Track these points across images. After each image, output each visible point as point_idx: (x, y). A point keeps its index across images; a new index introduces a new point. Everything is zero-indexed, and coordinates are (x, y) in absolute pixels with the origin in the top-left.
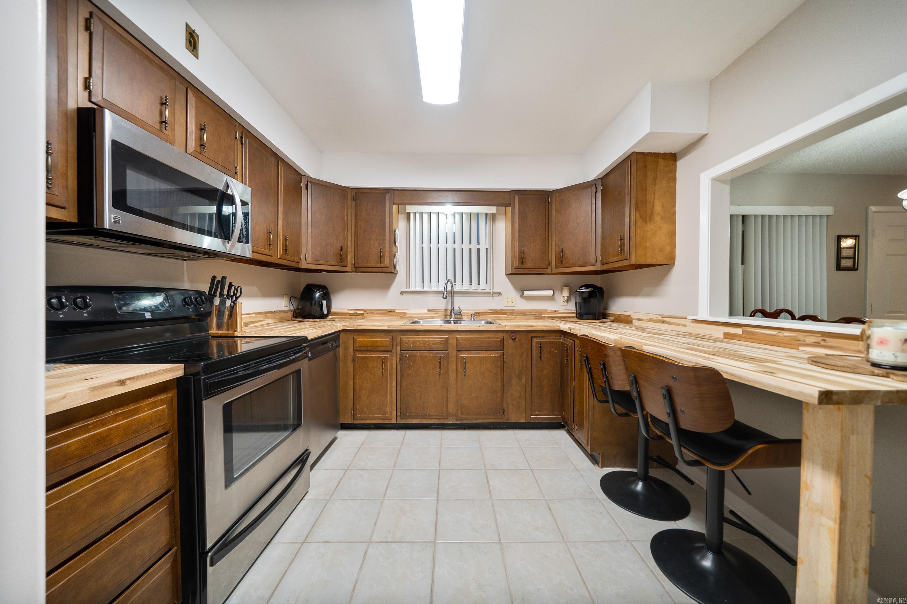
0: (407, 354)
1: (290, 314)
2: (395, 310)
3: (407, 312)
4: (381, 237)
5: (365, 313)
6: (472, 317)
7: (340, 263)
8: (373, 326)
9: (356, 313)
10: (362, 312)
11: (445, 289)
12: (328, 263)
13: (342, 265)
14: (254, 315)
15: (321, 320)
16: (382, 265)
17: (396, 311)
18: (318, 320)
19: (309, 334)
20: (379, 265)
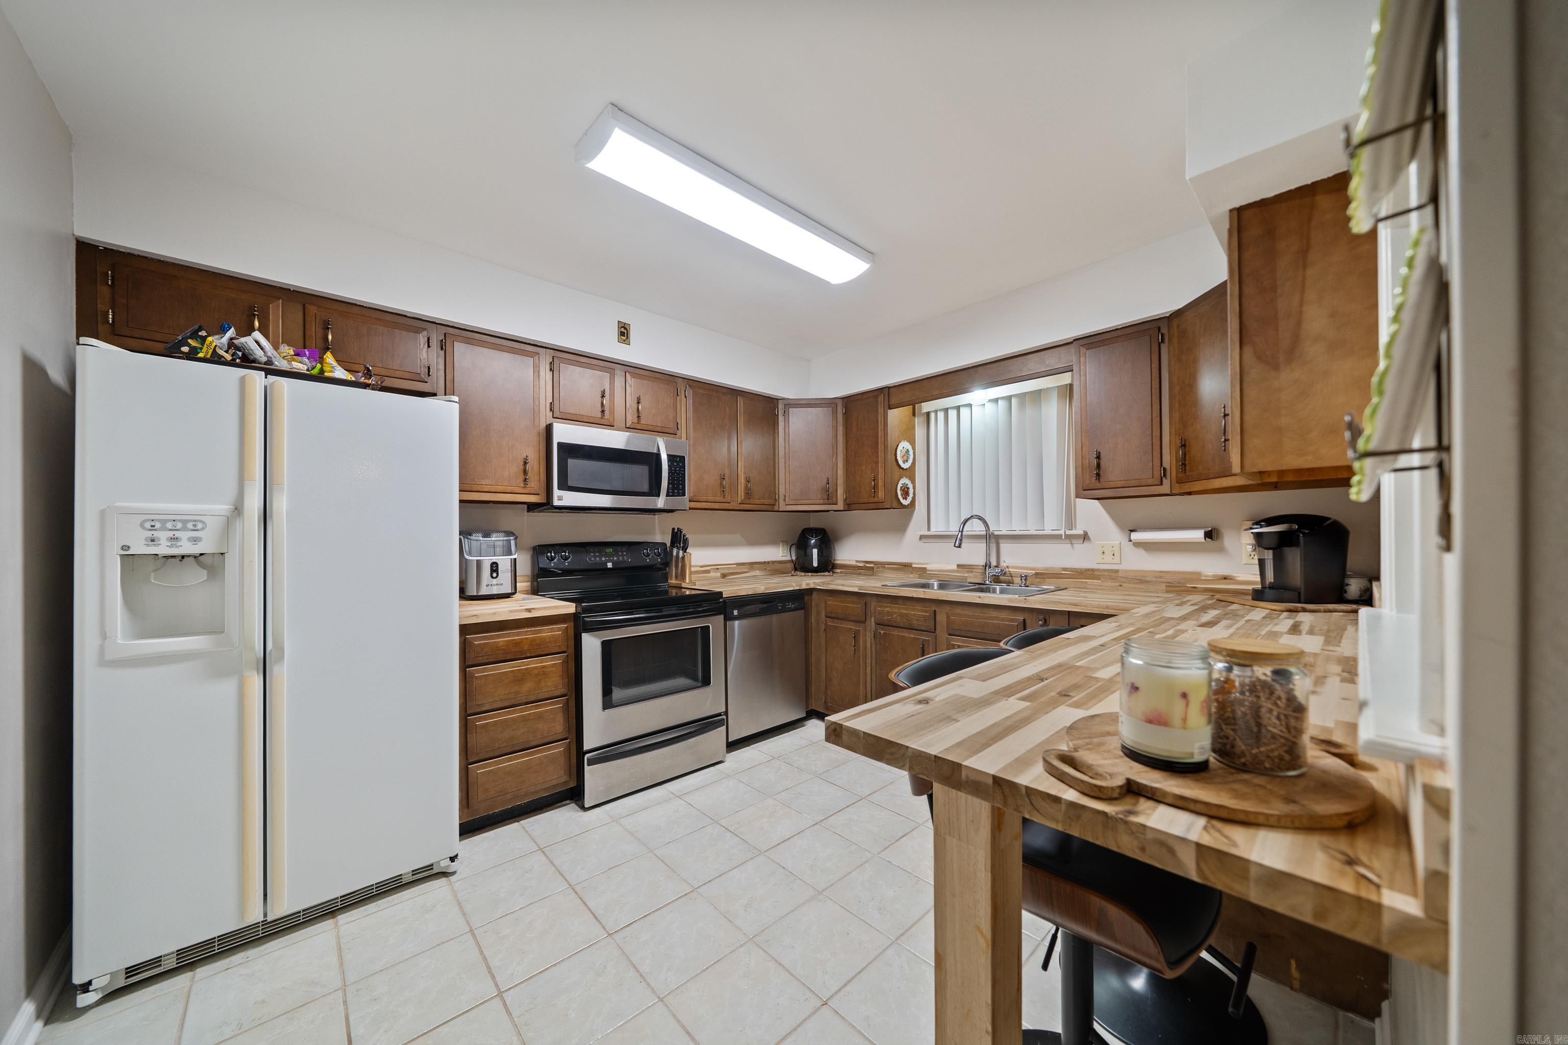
0: (882, 630)
1: (791, 566)
2: (911, 564)
3: (929, 567)
4: (874, 459)
5: (876, 567)
6: (1021, 580)
7: (827, 501)
8: (843, 585)
9: (866, 567)
10: (872, 565)
11: (959, 531)
12: (811, 502)
13: (829, 503)
14: (735, 566)
15: (813, 574)
16: (876, 500)
17: (913, 566)
18: (810, 574)
19: (724, 591)
20: (872, 500)
